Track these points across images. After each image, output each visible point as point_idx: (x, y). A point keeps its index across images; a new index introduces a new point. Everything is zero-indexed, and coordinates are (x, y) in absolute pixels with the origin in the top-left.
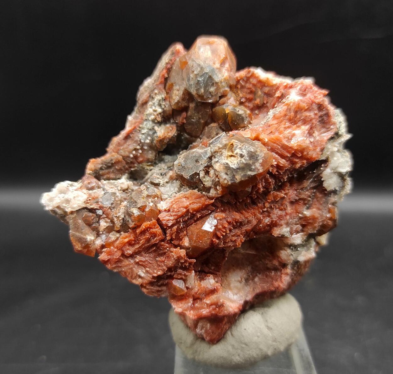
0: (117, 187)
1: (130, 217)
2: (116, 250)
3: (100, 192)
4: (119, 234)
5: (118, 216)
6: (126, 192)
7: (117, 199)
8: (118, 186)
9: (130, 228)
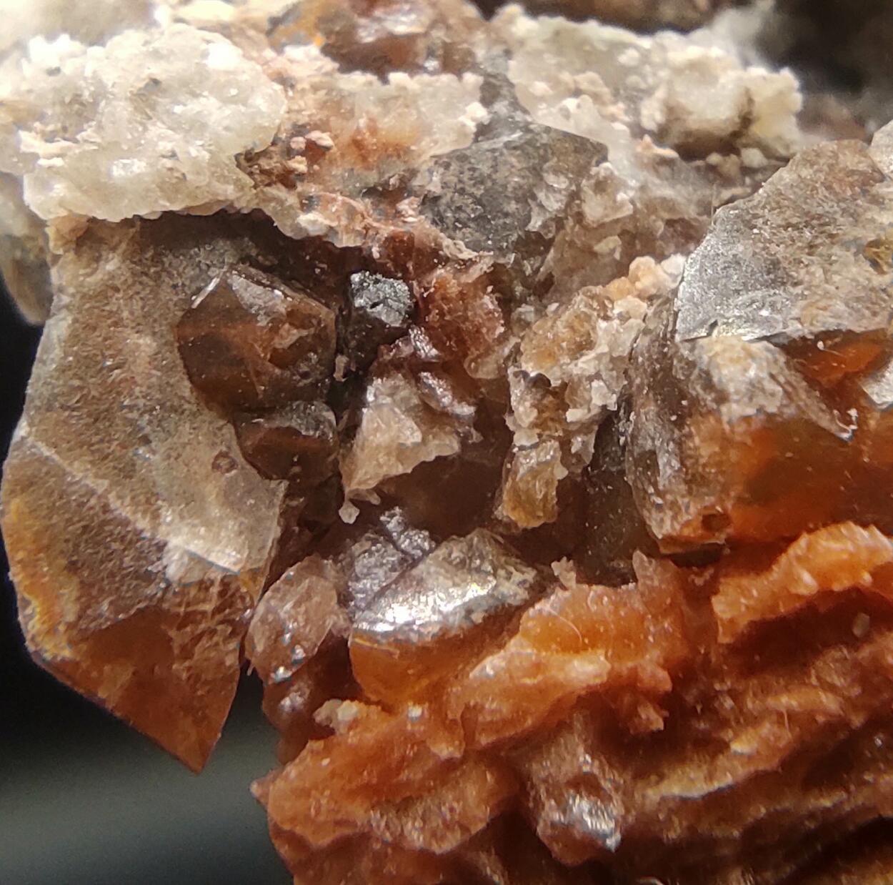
0: (633, 98)
1: (680, 424)
2: (445, 749)
3: (453, 106)
4: (530, 575)
5: (555, 383)
6: (712, 168)
7: (594, 209)
8: (649, 92)
9: (652, 548)
